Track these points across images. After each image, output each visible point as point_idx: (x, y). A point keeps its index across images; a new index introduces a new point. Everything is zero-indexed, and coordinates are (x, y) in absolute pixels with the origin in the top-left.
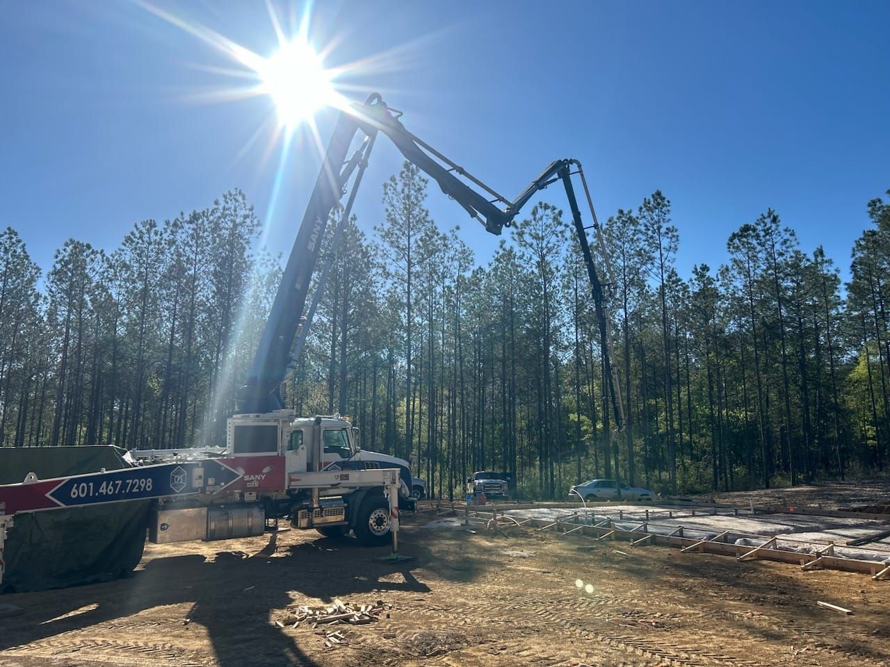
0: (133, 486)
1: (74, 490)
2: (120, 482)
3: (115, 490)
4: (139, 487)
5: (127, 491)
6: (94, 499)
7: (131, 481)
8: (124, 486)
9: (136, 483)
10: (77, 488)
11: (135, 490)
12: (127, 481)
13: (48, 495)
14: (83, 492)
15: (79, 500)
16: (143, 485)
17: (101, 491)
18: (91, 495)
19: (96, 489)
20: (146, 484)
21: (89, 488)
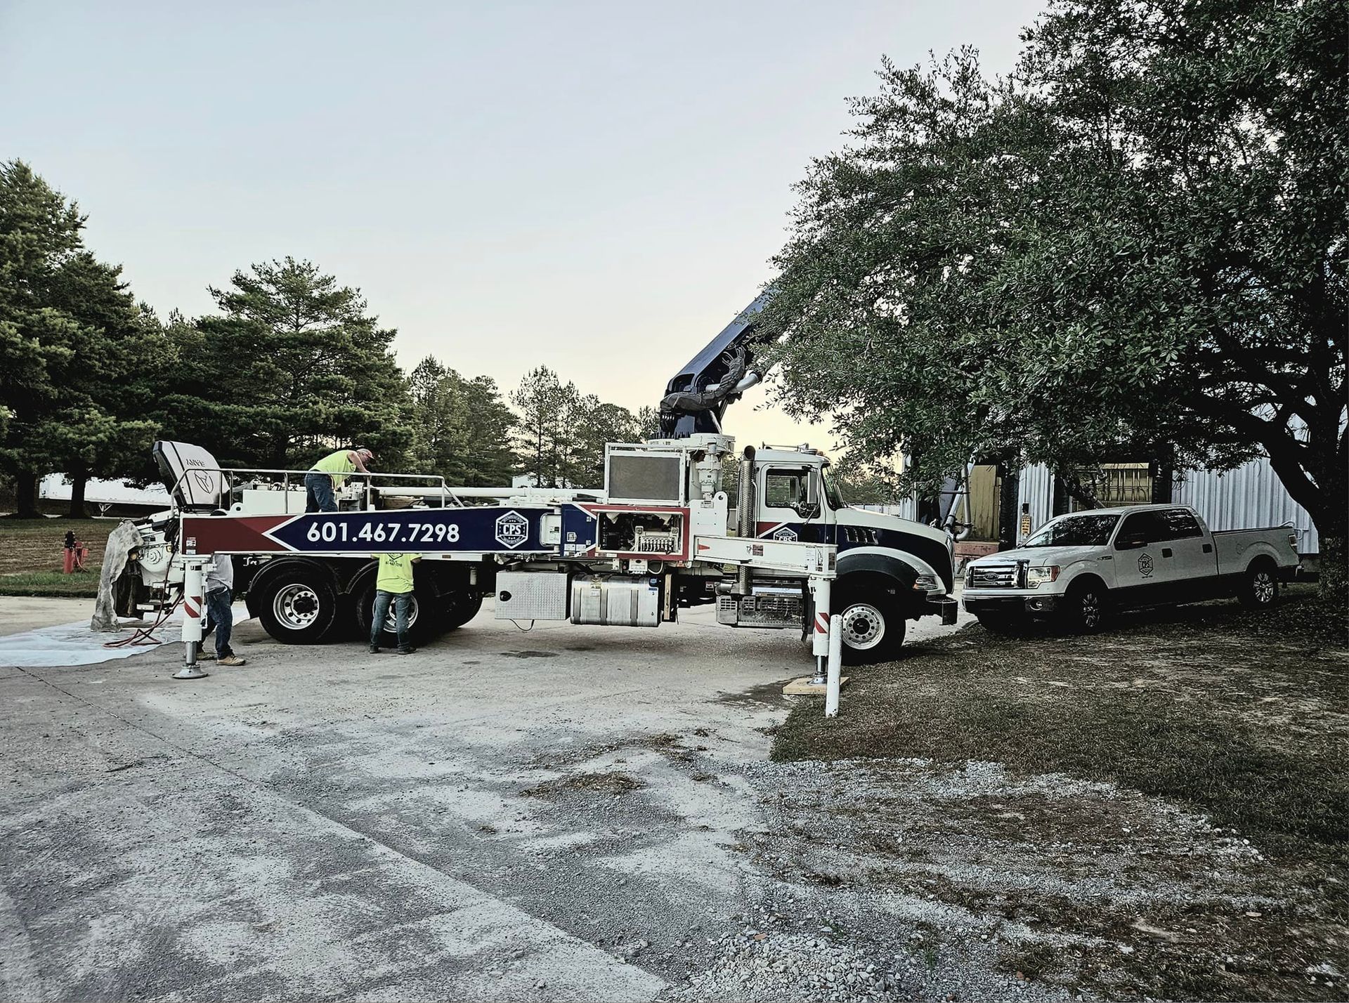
0: (422, 533)
1: (313, 530)
2: (397, 526)
3: (388, 536)
4: (434, 535)
5: (412, 539)
6: (349, 546)
7: (417, 526)
8: (406, 531)
9: (428, 529)
10: (319, 529)
11: (425, 539)
12: (411, 526)
13: (267, 534)
14: (329, 535)
15: (321, 545)
16: (441, 534)
17: (361, 535)
18: (344, 539)
19: (353, 531)
20: (447, 532)
21: (339, 530)
